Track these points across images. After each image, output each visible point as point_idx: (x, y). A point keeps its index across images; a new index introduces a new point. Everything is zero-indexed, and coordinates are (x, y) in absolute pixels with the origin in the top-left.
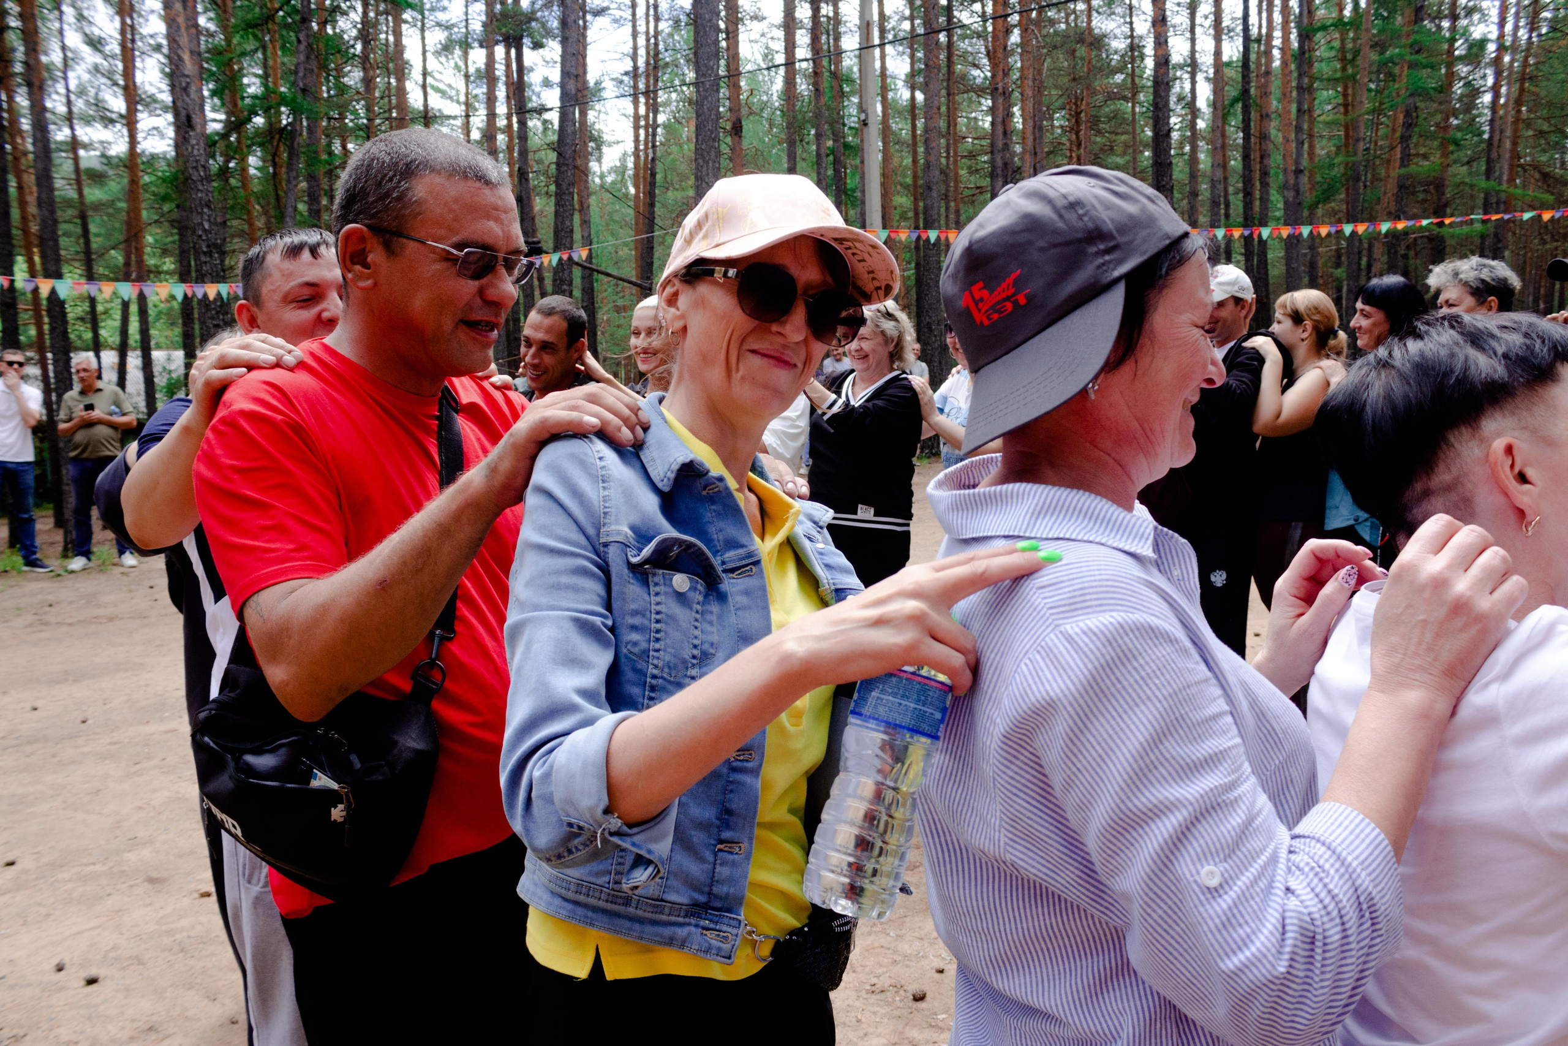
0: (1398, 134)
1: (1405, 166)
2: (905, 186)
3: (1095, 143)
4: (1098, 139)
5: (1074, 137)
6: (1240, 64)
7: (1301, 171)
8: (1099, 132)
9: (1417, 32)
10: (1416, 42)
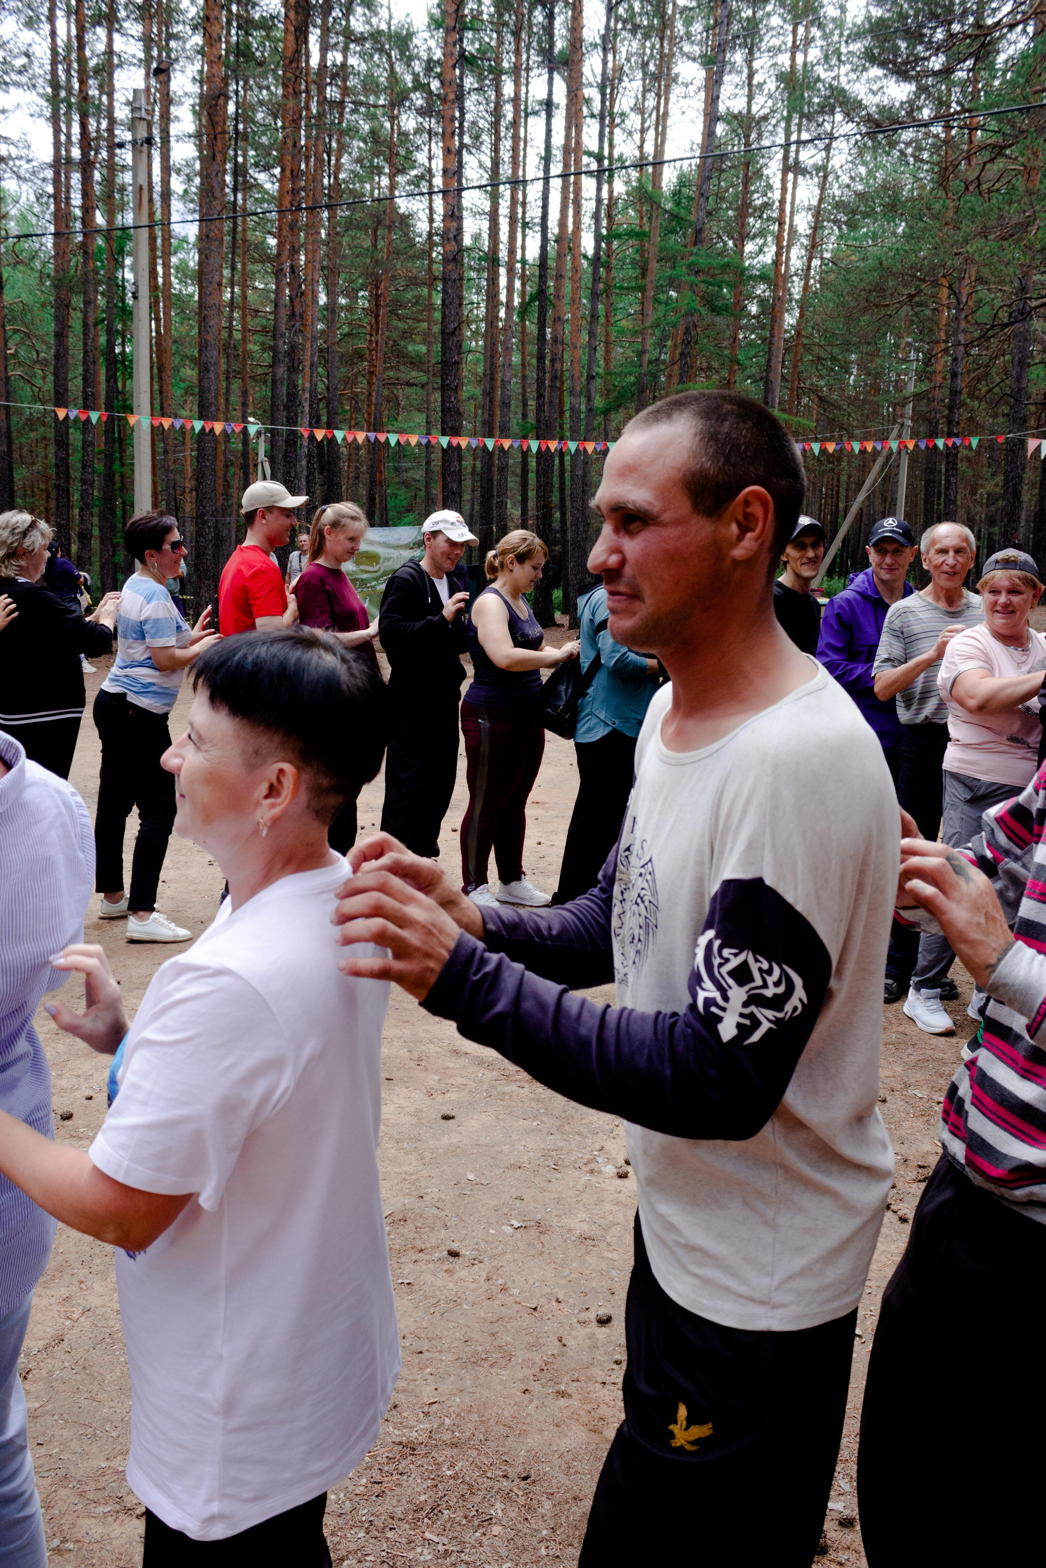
0: (678, 351)
1: (683, 382)
2: (192, 359)
3: (396, 328)
4: (400, 325)
5: (373, 321)
6: (537, 263)
7: (593, 377)
8: (400, 318)
9: (696, 254)
10: (693, 263)
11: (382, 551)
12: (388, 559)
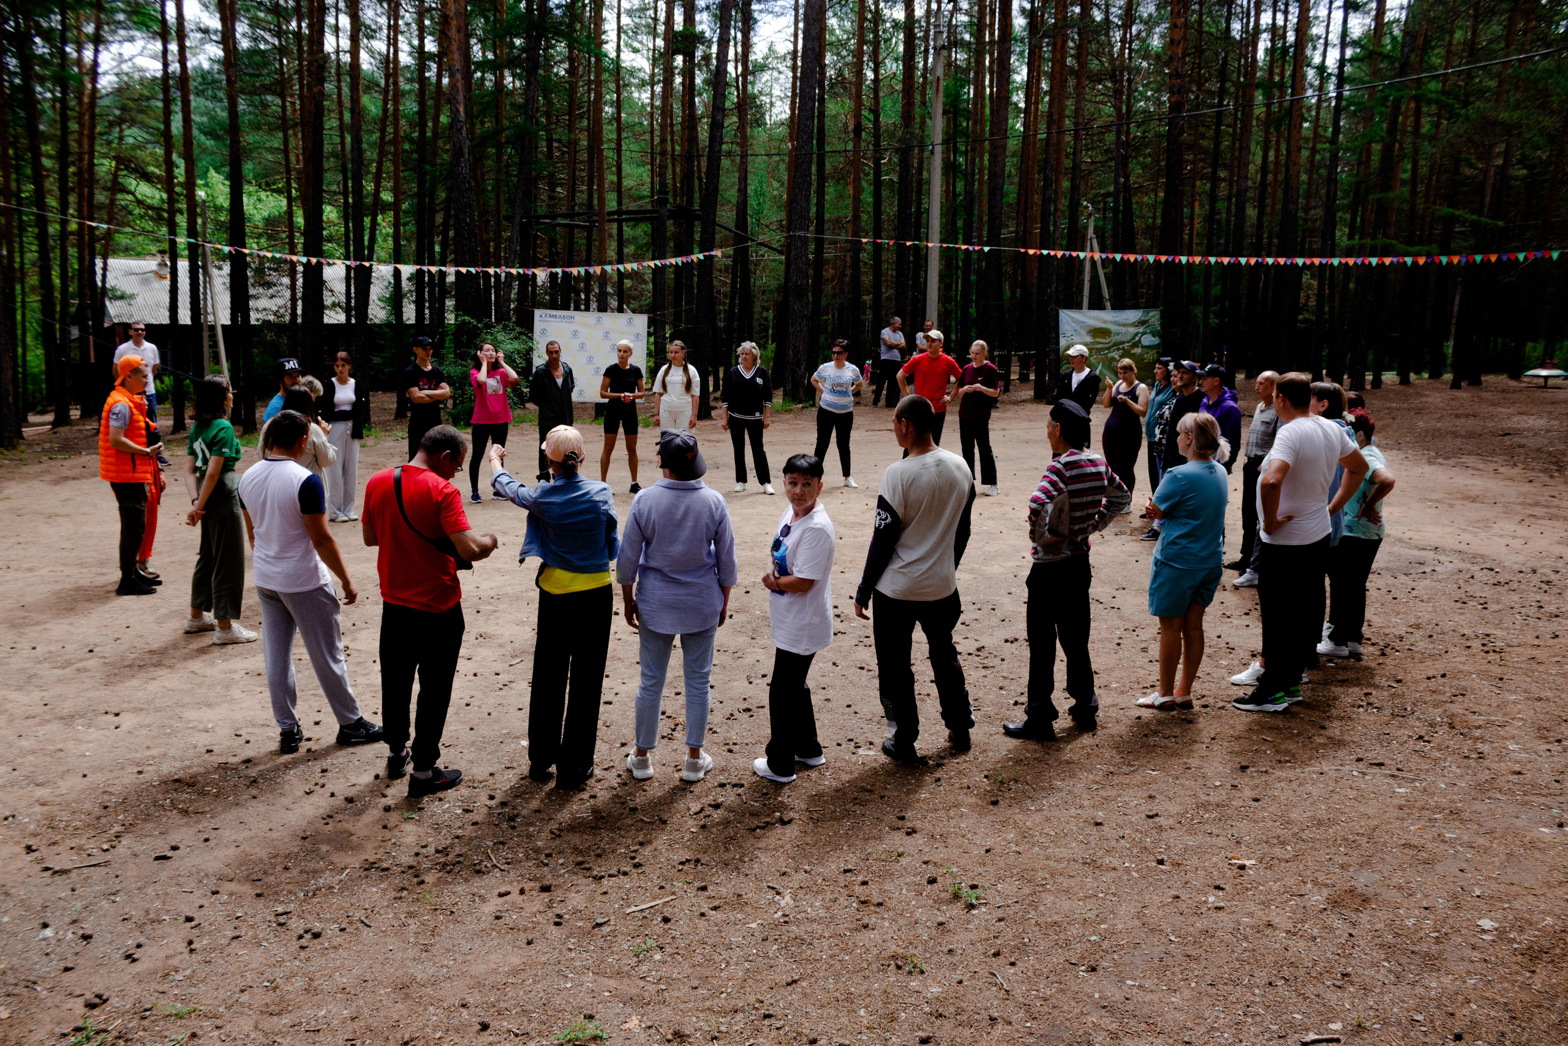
11: (1113, 328)
12: (1118, 334)
